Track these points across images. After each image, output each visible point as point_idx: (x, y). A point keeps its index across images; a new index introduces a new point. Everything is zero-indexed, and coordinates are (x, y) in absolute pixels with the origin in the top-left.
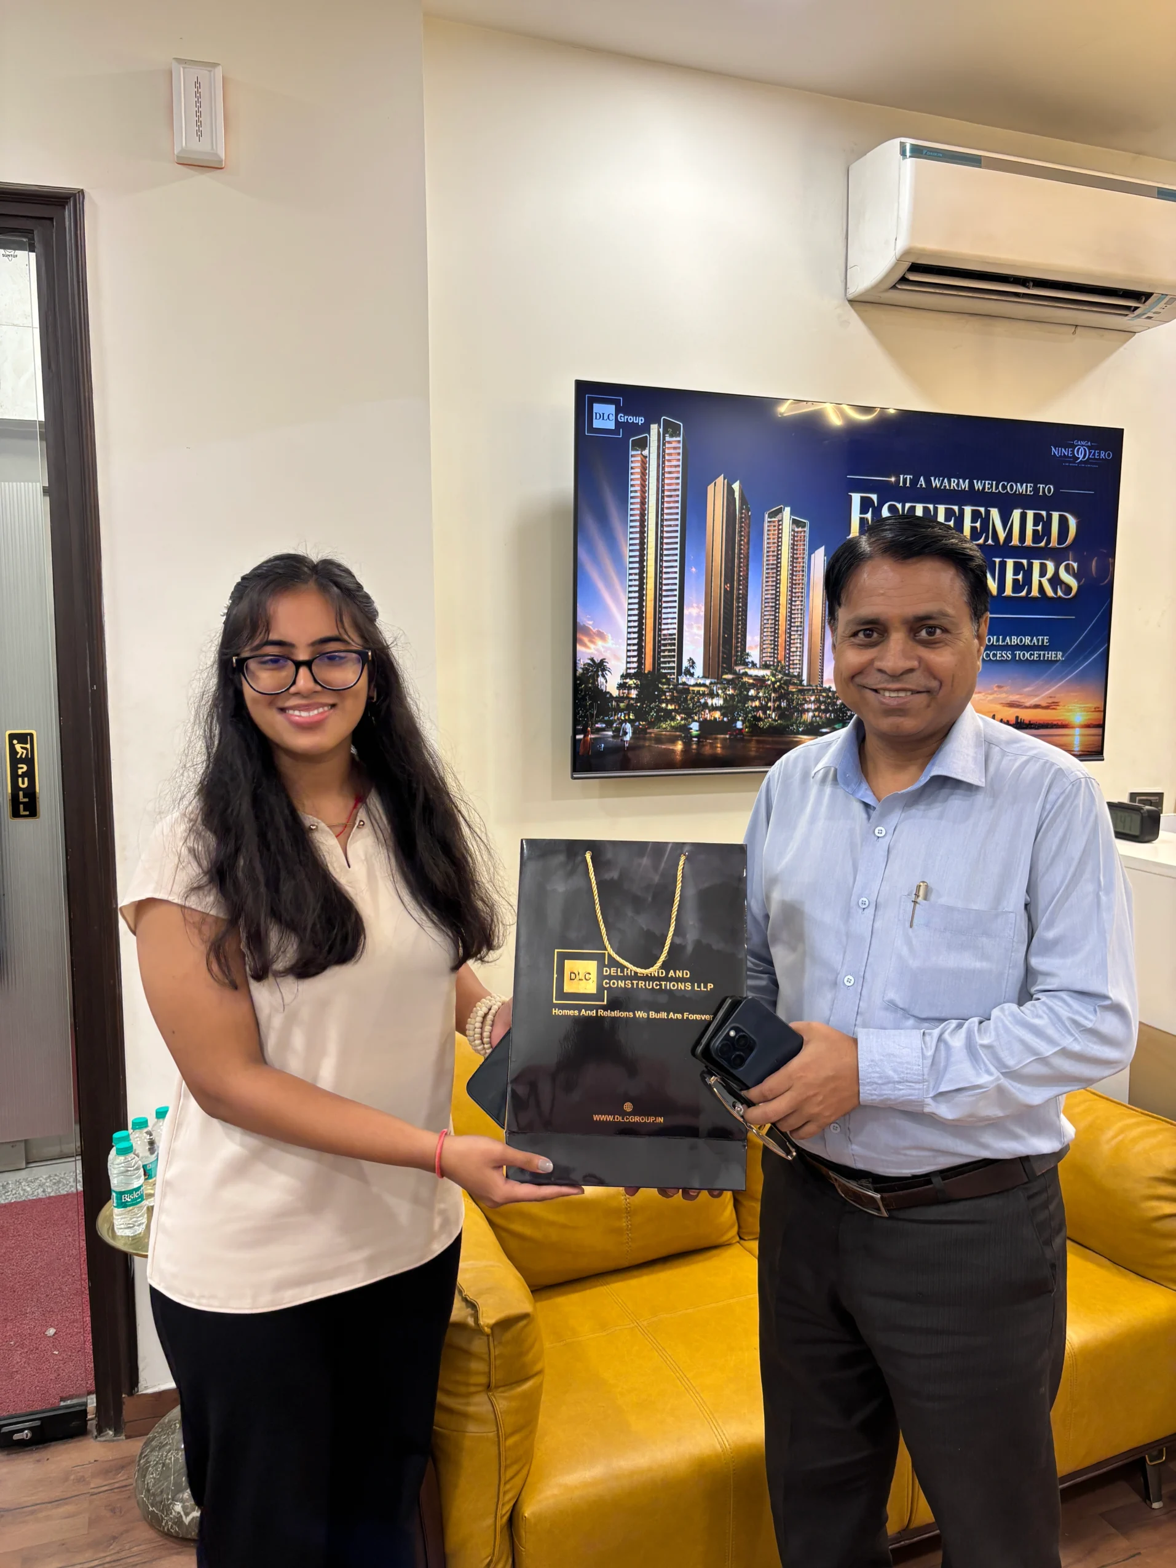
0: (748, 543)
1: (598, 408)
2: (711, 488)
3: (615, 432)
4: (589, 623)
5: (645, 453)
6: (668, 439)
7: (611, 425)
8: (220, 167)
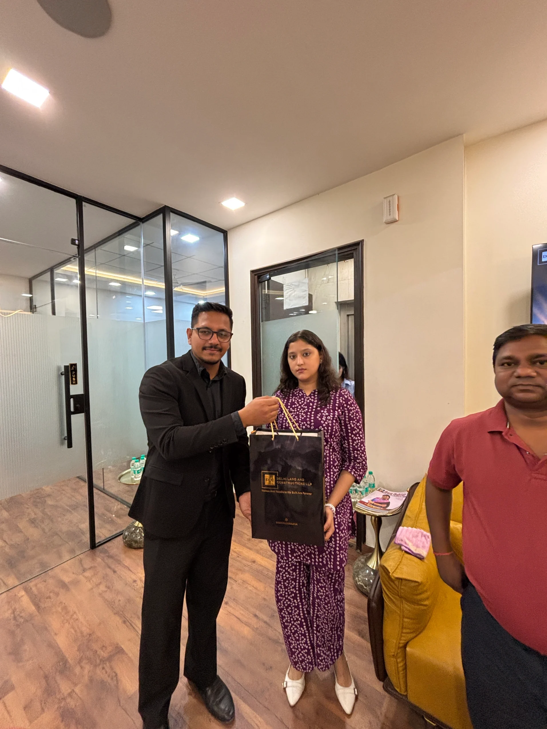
1: (544, 254)
8: (396, 221)
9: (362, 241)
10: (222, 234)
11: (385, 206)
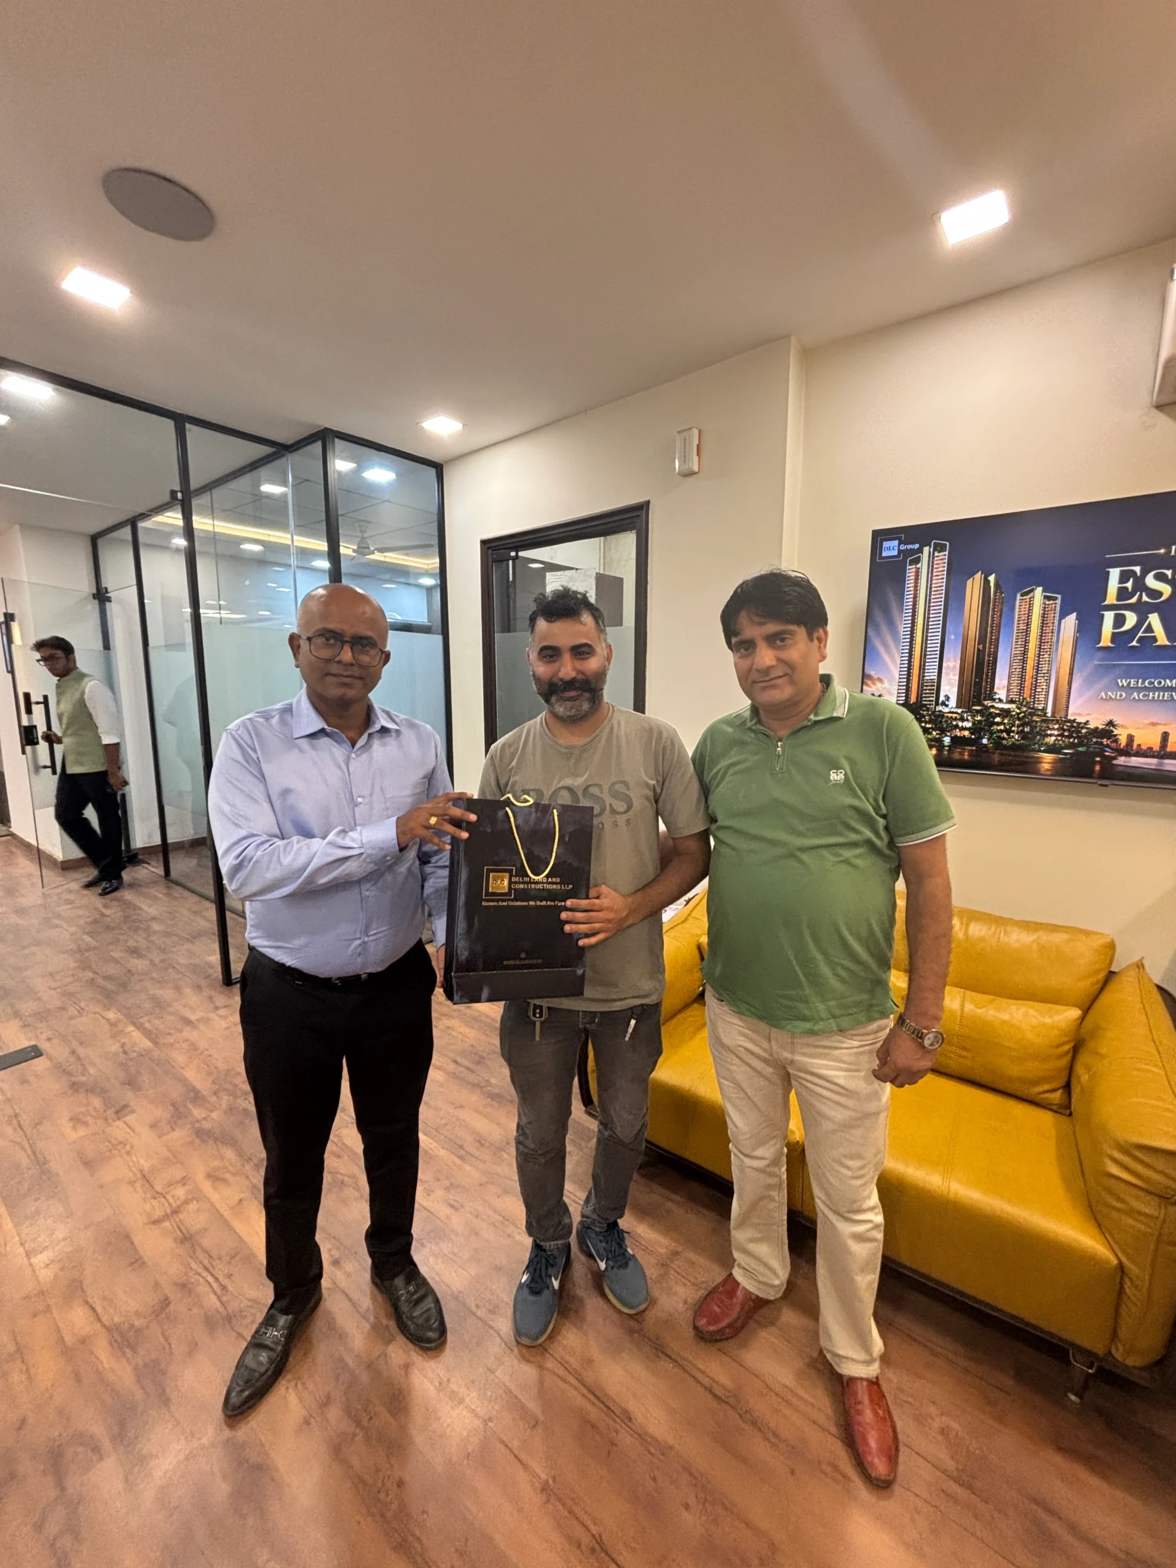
0: (1001, 615)
1: (886, 544)
2: (969, 582)
3: (898, 556)
4: (872, 673)
5: (919, 566)
6: (936, 554)
7: (895, 553)
8: (695, 473)
9: (648, 503)
10: (433, 472)
11: (679, 446)
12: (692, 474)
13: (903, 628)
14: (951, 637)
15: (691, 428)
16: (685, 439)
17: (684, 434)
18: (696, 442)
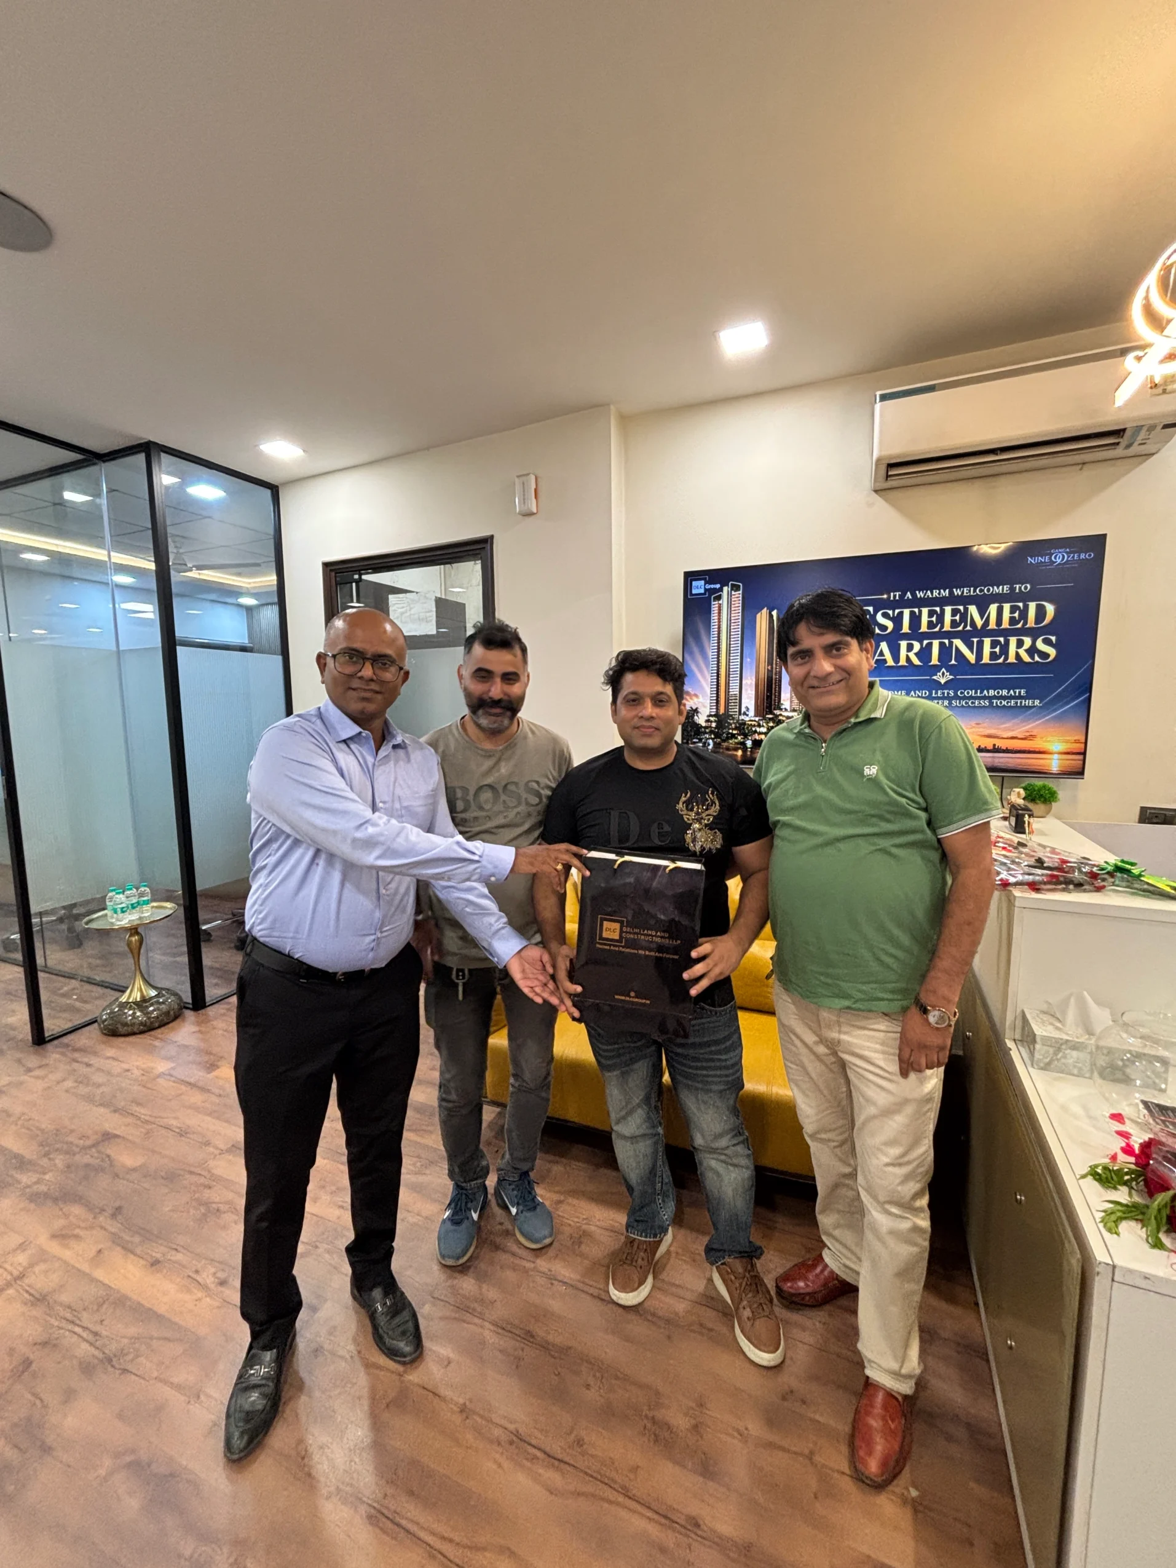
1: (694, 583)
2: (758, 616)
3: (705, 594)
5: (720, 602)
6: (733, 593)
7: (702, 591)
8: (534, 514)
9: (492, 537)
10: (268, 492)
11: (518, 488)
12: (532, 514)
13: (711, 653)
14: (747, 660)
15: (528, 474)
16: (523, 484)
17: (524, 478)
18: (533, 486)
